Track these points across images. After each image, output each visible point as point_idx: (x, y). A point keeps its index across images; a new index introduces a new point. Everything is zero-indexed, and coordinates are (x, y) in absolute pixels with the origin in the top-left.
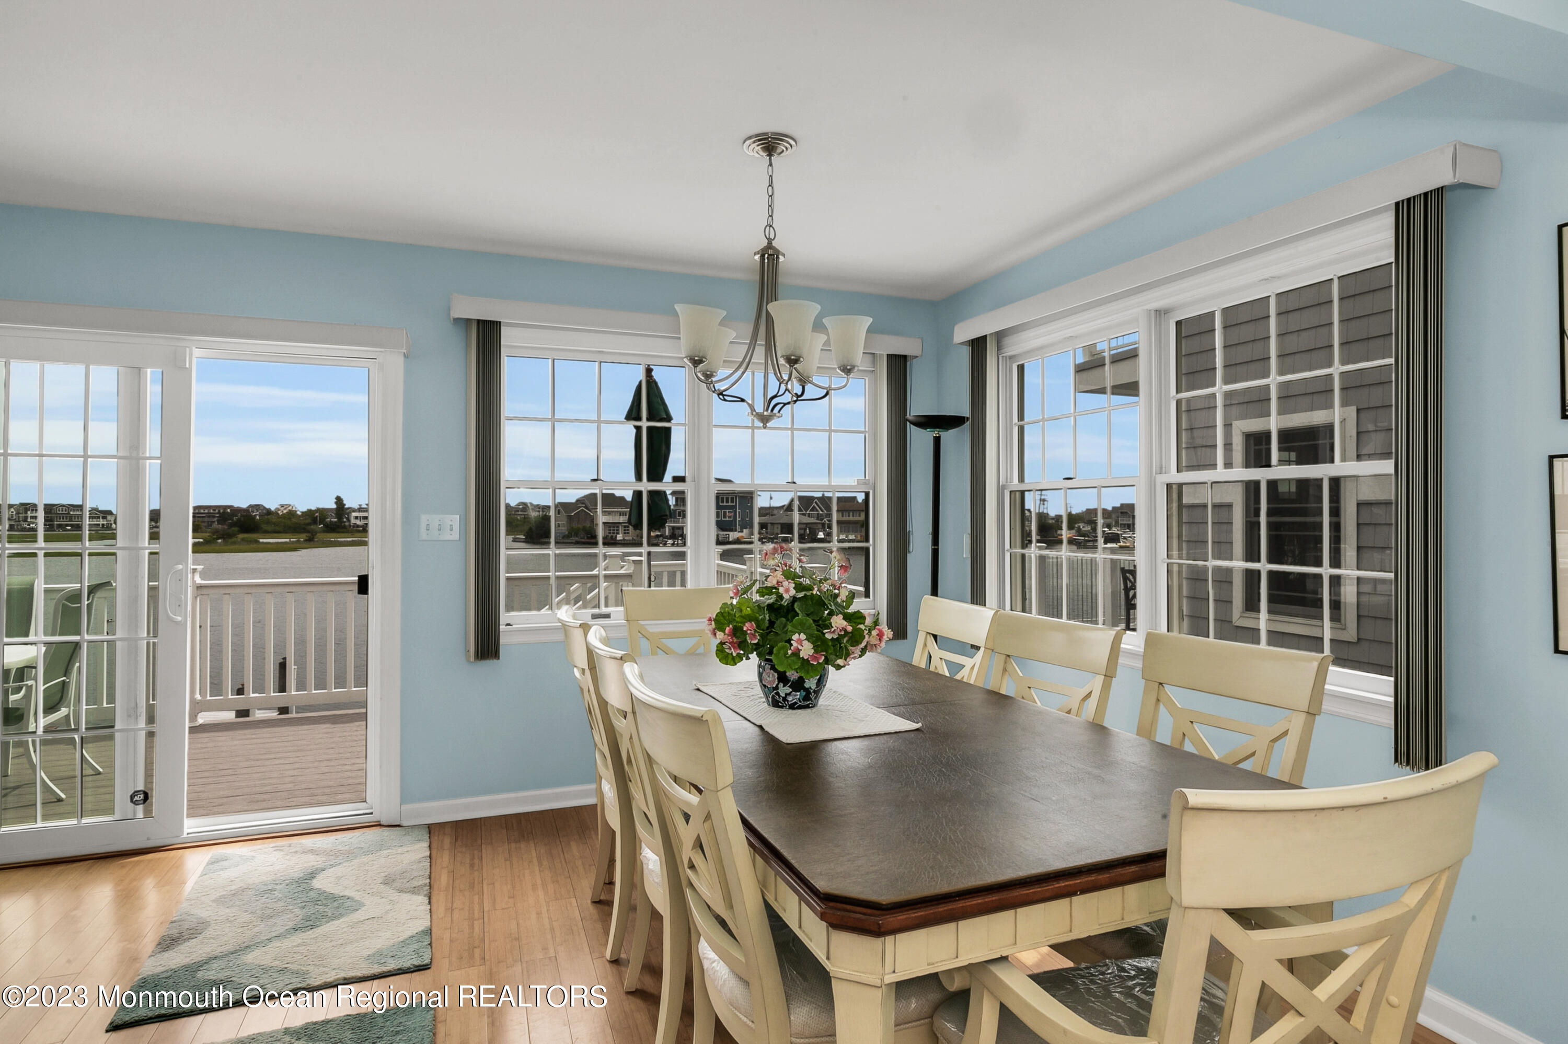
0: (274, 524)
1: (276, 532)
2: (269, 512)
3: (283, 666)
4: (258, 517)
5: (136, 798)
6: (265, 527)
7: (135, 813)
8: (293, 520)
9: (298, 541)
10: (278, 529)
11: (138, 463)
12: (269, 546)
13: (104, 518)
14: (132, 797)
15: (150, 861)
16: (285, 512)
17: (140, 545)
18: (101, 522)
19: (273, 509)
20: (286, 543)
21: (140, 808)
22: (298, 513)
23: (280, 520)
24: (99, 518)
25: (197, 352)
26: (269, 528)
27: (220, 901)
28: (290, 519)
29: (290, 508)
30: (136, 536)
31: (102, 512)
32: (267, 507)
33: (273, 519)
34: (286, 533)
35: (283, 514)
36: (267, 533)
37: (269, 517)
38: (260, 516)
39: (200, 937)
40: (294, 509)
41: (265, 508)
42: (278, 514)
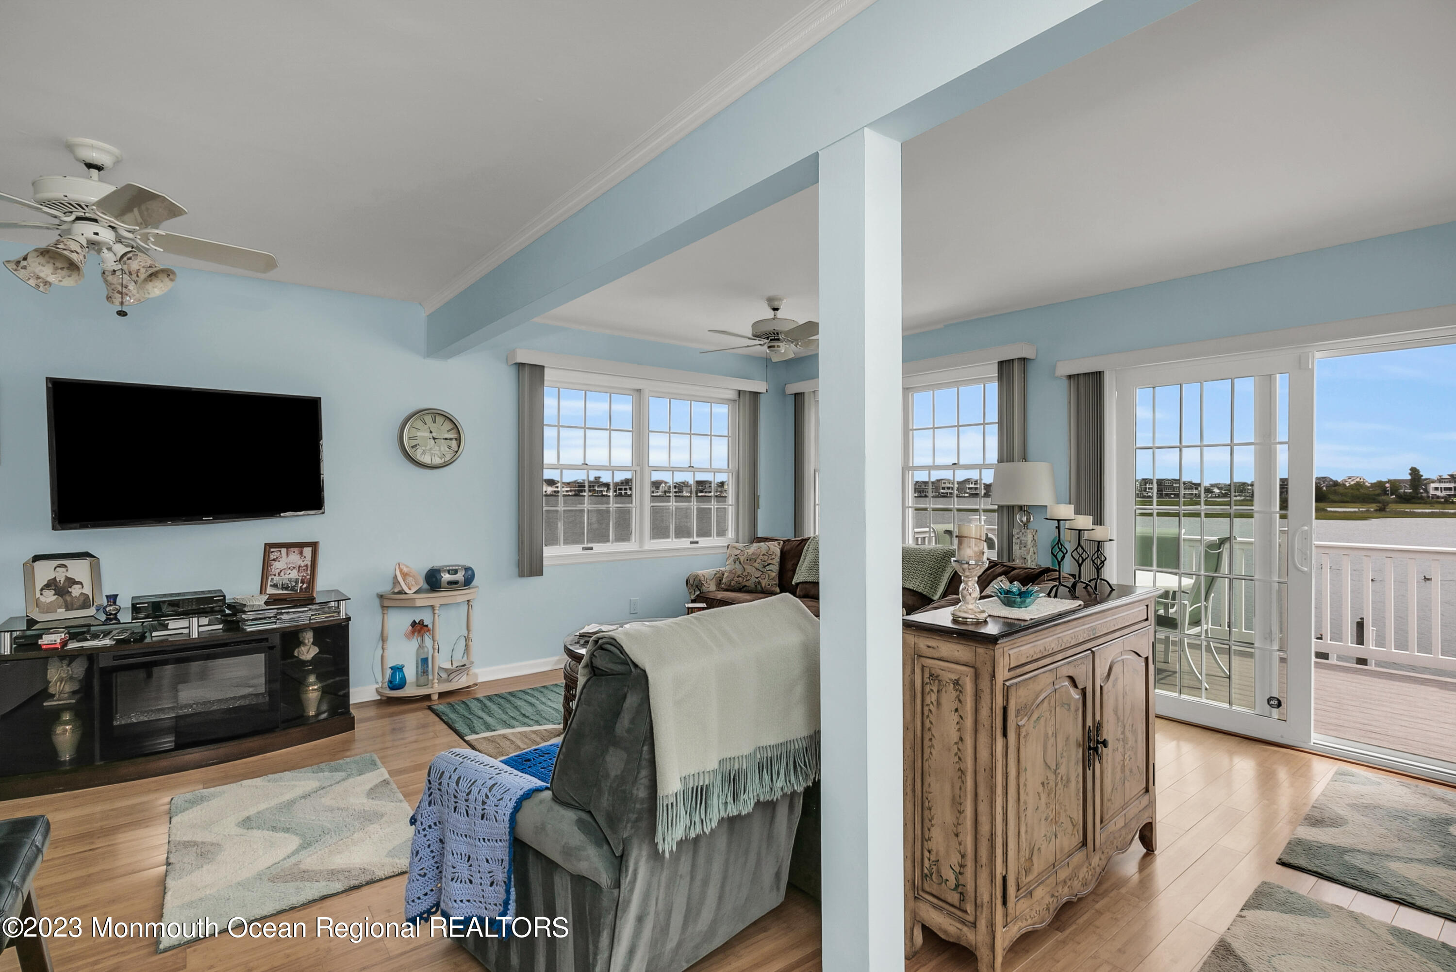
0: (1342, 494)
1: (1343, 502)
2: (1336, 484)
3: (1360, 626)
4: (1324, 488)
5: (1272, 702)
6: (1332, 497)
7: (1271, 713)
8: (1362, 491)
9: (1368, 511)
10: (1345, 499)
11: (1271, 447)
12: (1337, 514)
13: (1196, 489)
14: (1269, 700)
15: (1285, 754)
16: (1352, 483)
17: (1273, 510)
18: (1195, 492)
19: (1339, 481)
20: (1355, 512)
21: (1275, 711)
22: (1367, 484)
23: (1346, 491)
24: (1192, 489)
25: (1318, 355)
26: (1336, 498)
27: (1353, 806)
28: (1358, 490)
29: (1358, 480)
30: (1270, 503)
31: (1194, 484)
32: (1334, 479)
33: (1341, 490)
34: (1354, 502)
35: (1351, 486)
36: (1334, 502)
37: (1336, 488)
38: (1327, 487)
39: (1341, 829)
40: (1362, 480)
41: (1331, 480)
42: (1345, 485)
